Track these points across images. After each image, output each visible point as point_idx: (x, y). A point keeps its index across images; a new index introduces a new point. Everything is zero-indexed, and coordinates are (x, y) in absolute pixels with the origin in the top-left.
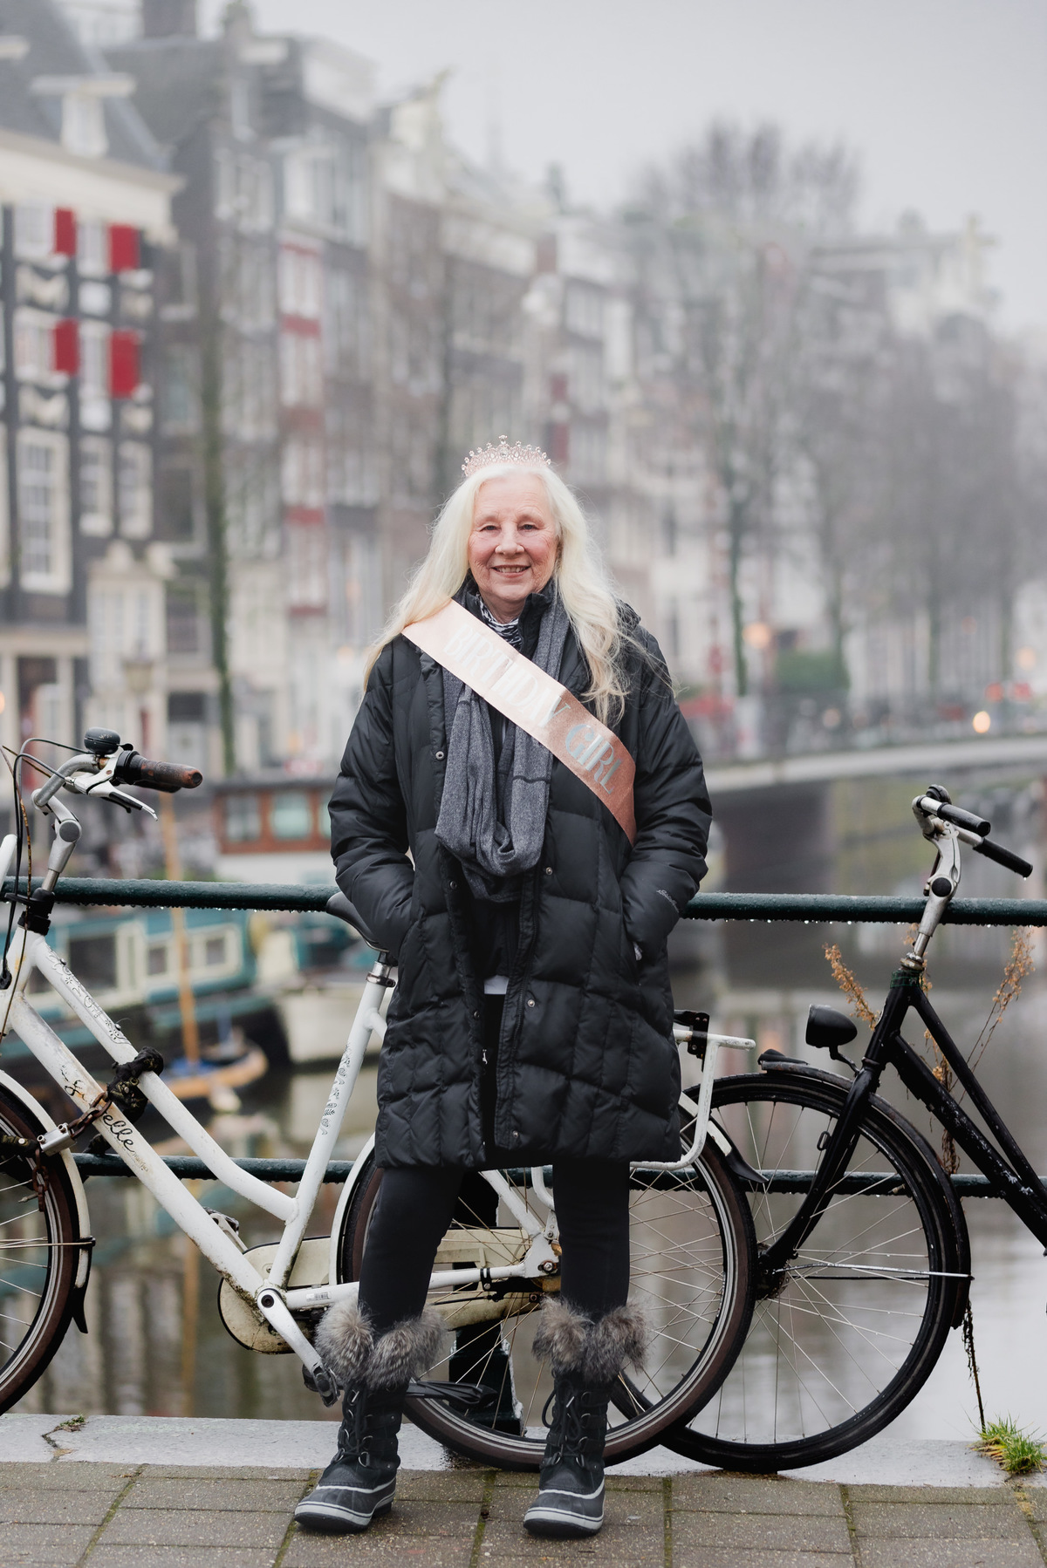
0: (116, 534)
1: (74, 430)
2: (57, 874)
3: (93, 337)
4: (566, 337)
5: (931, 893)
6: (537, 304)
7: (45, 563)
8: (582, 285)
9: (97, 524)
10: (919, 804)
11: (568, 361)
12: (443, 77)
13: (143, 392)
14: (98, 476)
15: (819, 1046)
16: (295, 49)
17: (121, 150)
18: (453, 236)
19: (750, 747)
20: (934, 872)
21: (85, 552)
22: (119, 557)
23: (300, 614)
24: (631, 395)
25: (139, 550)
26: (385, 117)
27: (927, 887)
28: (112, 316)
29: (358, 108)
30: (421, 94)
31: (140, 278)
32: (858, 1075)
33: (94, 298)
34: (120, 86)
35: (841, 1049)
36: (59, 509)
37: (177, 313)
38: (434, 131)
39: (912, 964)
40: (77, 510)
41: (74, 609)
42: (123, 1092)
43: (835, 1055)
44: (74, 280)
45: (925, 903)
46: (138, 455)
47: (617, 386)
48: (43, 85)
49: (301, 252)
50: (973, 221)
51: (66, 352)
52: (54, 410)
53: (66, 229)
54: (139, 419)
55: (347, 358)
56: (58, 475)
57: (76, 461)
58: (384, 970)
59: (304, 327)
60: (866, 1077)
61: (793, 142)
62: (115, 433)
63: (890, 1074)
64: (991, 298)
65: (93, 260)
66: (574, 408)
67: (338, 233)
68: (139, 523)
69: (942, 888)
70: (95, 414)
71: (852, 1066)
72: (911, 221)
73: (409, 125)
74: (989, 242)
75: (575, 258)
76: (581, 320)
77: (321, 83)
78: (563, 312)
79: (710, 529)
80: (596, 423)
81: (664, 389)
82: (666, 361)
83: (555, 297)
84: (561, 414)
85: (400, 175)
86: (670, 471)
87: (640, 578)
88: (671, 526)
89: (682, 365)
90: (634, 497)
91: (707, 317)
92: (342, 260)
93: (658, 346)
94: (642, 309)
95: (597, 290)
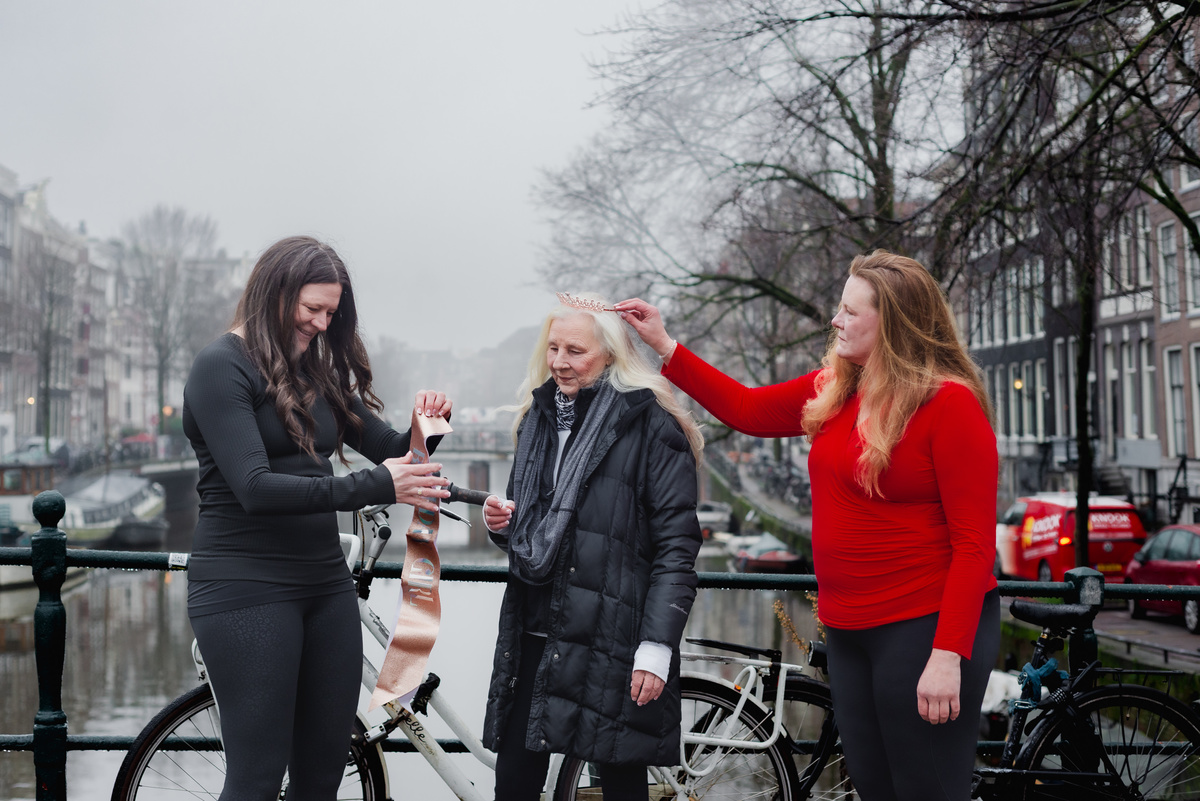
2: (374, 561)
4: (90, 289)
6: (80, 278)
8: (94, 269)
11: (92, 300)
12: (46, 182)
18: (53, 248)
19: (161, 456)
24: (115, 314)
26: (21, 197)
29: (10, 193)
30: (35, 188)
38: (42, 204)
47: (110, 310)
61: (190, 215)
66: (92, 318)
67: (1, 242)
72: (223, 253)
73: (31, 199)
75: (97, 259)
76: (97, 282)
78: (89, 279)
79: (145, 368)
80: (101, 324)
81: (128, 312)
82: (129, 301)
83: (86, 273)
84: (87, 319)
85: (26, 220)
86: (129, 344)
87: (116, 386)
88: (128, 367)
89: (136, 302)
90: (116, 355)
91: (147, 285)
92: (3, 252)
93: (126, 295)
94: (121, 280)
95: (104, 271)
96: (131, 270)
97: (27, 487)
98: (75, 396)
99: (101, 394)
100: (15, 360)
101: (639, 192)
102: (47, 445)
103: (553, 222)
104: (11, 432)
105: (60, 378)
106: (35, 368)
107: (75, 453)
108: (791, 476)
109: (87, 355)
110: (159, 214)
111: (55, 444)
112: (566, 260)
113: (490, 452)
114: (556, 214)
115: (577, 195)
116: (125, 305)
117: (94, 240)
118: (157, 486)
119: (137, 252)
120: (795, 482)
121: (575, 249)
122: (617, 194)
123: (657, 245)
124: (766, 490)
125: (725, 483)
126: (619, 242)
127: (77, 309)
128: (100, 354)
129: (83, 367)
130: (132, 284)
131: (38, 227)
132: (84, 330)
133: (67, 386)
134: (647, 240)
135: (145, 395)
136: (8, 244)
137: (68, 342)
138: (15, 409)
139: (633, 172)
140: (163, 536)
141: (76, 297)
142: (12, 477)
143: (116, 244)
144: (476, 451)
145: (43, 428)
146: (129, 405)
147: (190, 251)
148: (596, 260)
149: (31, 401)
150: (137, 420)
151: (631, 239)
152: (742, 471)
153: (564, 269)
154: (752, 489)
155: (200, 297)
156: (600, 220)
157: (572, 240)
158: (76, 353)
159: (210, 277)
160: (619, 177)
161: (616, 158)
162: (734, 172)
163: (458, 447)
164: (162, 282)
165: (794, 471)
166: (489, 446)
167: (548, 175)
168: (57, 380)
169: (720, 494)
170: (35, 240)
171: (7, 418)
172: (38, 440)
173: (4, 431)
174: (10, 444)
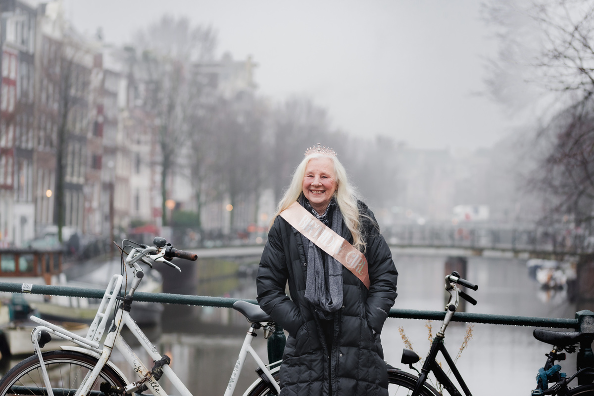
2: (134, 290)
4: (103, 91)
5: (448, 310)
6: (96, 79)
8: (108, 73)
10: (449, 278)
11: (107, 102)
15: (405, 364)
18: (69, 52)
20: (450, 302)
24: (126, 114)
26: (43, 7)
27: (447, 308)
29: (33, 3)
32: (419, 375)
35: (414, 365)
39: (441, 335)
42: (158, 371)
43: (411, 367)
45: (445, 314)
47: (122, 110)
49: (10, 55)
50: (250, 58)
55: (25, 94)
58: (253, 330)
59: (9, 82)
60: (423, 376)
61: (193, 24)
63: (431, 375)
64: (254, 86)
66: (105, 117)
67: (24, 48)
69: (452, 308)
71: (418, 371)
72: (227, 56)
73: (52, 9)
74: (255, 65)
75: (109, 63)
76: (109, 85)
78: (103, 81)
79: (152, 164)
80: (114, 123)
81: (138, 113)
82: (139, 102)
83: (100, 76)
84: (100, 119)
85: (48, 29)
86: (139, 142)
87: (126, 181)
88: (138, 162)
89: (145, 104)
90: (125, 151)
91: (155, 87)
92: (26, 58)
93: (137, 96)
94: (132, 83)
95: (116, 75)
96: (140, 74)
97: (39, 270)
98: (87, 190)
99: (109, 188)
100: (35, 157)
102: (60, 233)
103: (502, 37)
104: (31, 222)
105: (76, 173)
106: (53, 163)
107: (84, 242)
109: (100, 152)
110: (166, 22)
111: (67, 232)
113: (466, 248)
116: (136, 107)
117: (109, 46)
118: (156, 273)
119: (146, 56)
127: (92, 113)
128: (112, 151)
129: (97, 163)
130: (142, 88)
131: (57, 35)
132: (98, 130)
133: (82, 180)
135: (151, 189)
136: (31, 50)
137: (82, 139)
138: (35, 201)
140: (157, 318)
141: (91, 98)
142: (28, 261)
143: (129, 49)
144: (453, 247)
145: (59, 219)
146: (137, 199)
147: (195, 56)
149: (49, 193)
150: (145, 212)
155: (204, 100)
158: (88, 152)
159: (213, 80)
163: (436, 242)
166: (467, 243)
168: (72, 175)
170: (56, 46)
171: (28, 210)
172: (54, 229)
173: (24, 220)
174: (29, 232)
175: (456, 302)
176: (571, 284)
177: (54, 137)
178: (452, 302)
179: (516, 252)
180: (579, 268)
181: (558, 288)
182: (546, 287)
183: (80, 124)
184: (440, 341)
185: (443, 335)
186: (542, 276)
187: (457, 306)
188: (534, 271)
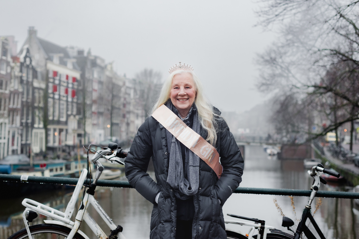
0: (72, 114)
1: (67, 101)
2: (97, 179)
3: (70, 90)
4: (126, 93)
6: (123, 89)
7: (63, 117)
8: (127, 87)
9: (69, 113)
11: (127, 96)
12: (113, 62)
13: (76, 97)
14: (70, 107)
15: (285, 227)
16: (96, 57)
17: (74, 68)
18: (114, 81)
20: (313, 185)
21: (68, 116)
22: (72, 117)
23: (94, 125)
24: (133, 101)
25: (75, 116)
26: (106, 66)
27: (312, 188)
28: (73, 88)
29: (103, 65)
30: (111, 64)
31: (76, 83)
32: (295, 234)
33: (70, 86)
34: (74, 60)
35: (290, 227)
36: (65, 111)
37: (80, 88)
38: (112, 68)
39: (308, 207)
40: (67, 110)
41: (66, 123)
42: (113, 238)
43: (289, 229)
44: (68, 83)
45: (311, 192)
46: (75, 105)
47: (132, 99)
48: (65, 60)
49: (95, 82)
51: (67, 92)
52: (65, 99)
53: (67, 77)
54: (75, 100)
55: (100, 94)
56: (65, 106)
57: (67, 105)
59: (96, 91)
60: (298, 236)
61: (154, 71)
62: (72, 102)
65: (70, 81)
66: (127, 102)
67: (100, 80)
68: (75, 113)
69: (316, 188)
70: (70, 99)
71: (293, 232)
73: (109, 67)
75: (128, 84)
76: (128, 91)
77: (98, 62)
78: (126, 90)
79: (142, 117)
80: (129, 103)
81: (137, 100)
82: (138, 97)
83: (125, 88)
84: (125, 102)
85: (108, 73)
86: (137, 110)
87: (133, 122)
88: (137, 116)
89: (140, 97)
90: (133, 113)
91: (143, 92)
92: (100, 83)
93: (137, 94)
94: (135, 91)
95: (130, 88)
96: (138, 88)
98: (120, 125)
99: (128, 124)
100: (104, 114)
101: (287, 59)
102: (111, 139)
103: (260, 69)
104: (103, 135)
106: (109, 116)
107: (120, 142)
108: (341, 151)
109: (125, 113)
110: (146, 71)
111: (114, 139)
112: (264, 81)
114: (260, 67)
115: (267, 61)
116: (136, 98)
117: (128, 79)
119: (140, 82)
120: (342, 153)
121: (267, 78)
122: (280, 60)
123: (293, 76)
124: (333, 155)
125: (319, 152)
126: (281, 75)
127: (122, 100)
128: (129, 112)
129: (124, 116)
131: (110, 75)
132: (124, 105)
133: (119, 122)
134: (290, 75)
136: (102, 80)
137: (119, 109)
138: (104, 129)
139: (285, 53)
141: (122, 95)
143: (134, 80)
145: (112, 135)
147: (155, 82)
148: (273, 82)
149: (109, 126)
151: (285, 75)
152: (325, 149)
153: (263, 84)
154: (328, 155)
156: (274, 69)
157: (266, 75)
158: (121, 113)
160: (281, 55)
161: (280, 49)
162: (319, 52)
164: (146, 91)
165: (342, 149)
166: (244, 141)
167: (258, 55)
168: (115, 120)
169: (318, 156)
170: (110, 79)
171: (102, 132)
172: (109, 138)
173: (100, 135)
174: (102, 138)
175: (318, 184)
176: (278, 154)
177: (110, 108)
178: (316, 184)
179: (261, 143)
180: (282, 148)
181: (274, 155)
182: (270, 155)
183: (118, 103)
184: (309, 211)
185: (310, 207)
186: (269, 151)
187: (319, 186)
188: (265, 150)
